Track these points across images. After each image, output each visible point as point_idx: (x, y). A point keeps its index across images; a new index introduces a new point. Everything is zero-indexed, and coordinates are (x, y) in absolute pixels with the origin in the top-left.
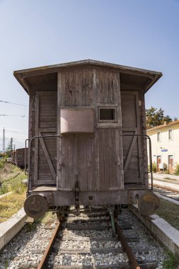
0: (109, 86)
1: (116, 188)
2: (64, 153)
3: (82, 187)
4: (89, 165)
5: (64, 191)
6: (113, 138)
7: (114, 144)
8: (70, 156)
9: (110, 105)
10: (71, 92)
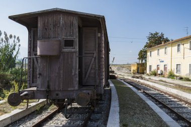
0: (70, 25)
1: (73, 89)
2: (41, 67)
3: (52, 88)
4: (56, 75)
5: (40, 91)
6: (72, 58)
7: (72, 62)
8: (45, 69)
9: (70, 37)
10: (46, 29)
